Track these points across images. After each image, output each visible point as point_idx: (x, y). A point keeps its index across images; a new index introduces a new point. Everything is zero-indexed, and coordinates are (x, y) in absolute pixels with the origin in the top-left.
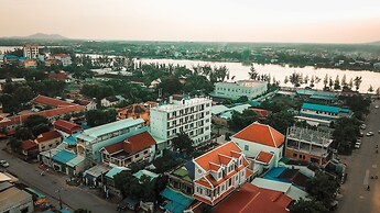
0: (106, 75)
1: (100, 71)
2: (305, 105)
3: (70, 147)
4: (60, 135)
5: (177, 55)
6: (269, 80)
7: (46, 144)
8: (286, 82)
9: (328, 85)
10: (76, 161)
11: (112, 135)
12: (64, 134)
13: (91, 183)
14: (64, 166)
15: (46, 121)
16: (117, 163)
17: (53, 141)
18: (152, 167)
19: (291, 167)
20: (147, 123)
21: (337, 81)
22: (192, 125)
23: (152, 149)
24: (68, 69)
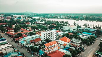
0: (38, 23)
1: (37, 22)
2: (83, 32)
3: (24, 40)
4: (23, 37)
5: (58, 17)
6: (79, 25)
7: (20, 39)
8: (83, 26)
9: (94, 27)
10: (25, 43)
11: (33, 38)
12: (24, 37)
13: (27, 48)
14: (22, 44)
15: (22, 34)
16: (32, 44)
17: (22, 39)
18: (39, 45)
19: (71, 47)
20: (41, 36)
21: (97, 26)
22: (51, 37)
23: (41, 42)
24: (30, 21)
